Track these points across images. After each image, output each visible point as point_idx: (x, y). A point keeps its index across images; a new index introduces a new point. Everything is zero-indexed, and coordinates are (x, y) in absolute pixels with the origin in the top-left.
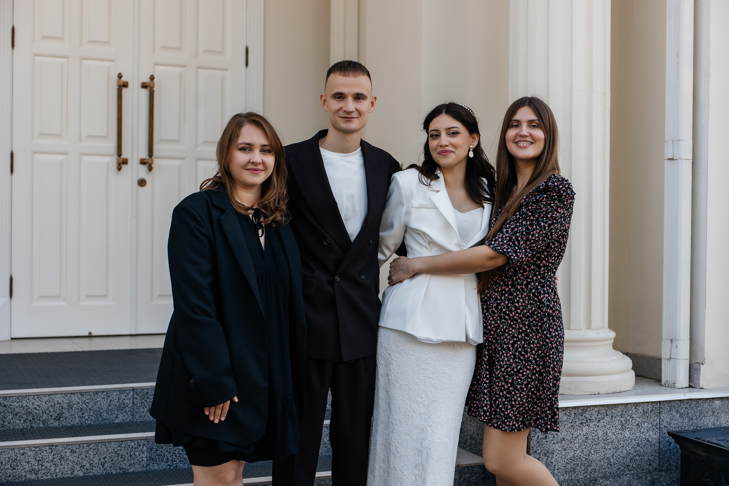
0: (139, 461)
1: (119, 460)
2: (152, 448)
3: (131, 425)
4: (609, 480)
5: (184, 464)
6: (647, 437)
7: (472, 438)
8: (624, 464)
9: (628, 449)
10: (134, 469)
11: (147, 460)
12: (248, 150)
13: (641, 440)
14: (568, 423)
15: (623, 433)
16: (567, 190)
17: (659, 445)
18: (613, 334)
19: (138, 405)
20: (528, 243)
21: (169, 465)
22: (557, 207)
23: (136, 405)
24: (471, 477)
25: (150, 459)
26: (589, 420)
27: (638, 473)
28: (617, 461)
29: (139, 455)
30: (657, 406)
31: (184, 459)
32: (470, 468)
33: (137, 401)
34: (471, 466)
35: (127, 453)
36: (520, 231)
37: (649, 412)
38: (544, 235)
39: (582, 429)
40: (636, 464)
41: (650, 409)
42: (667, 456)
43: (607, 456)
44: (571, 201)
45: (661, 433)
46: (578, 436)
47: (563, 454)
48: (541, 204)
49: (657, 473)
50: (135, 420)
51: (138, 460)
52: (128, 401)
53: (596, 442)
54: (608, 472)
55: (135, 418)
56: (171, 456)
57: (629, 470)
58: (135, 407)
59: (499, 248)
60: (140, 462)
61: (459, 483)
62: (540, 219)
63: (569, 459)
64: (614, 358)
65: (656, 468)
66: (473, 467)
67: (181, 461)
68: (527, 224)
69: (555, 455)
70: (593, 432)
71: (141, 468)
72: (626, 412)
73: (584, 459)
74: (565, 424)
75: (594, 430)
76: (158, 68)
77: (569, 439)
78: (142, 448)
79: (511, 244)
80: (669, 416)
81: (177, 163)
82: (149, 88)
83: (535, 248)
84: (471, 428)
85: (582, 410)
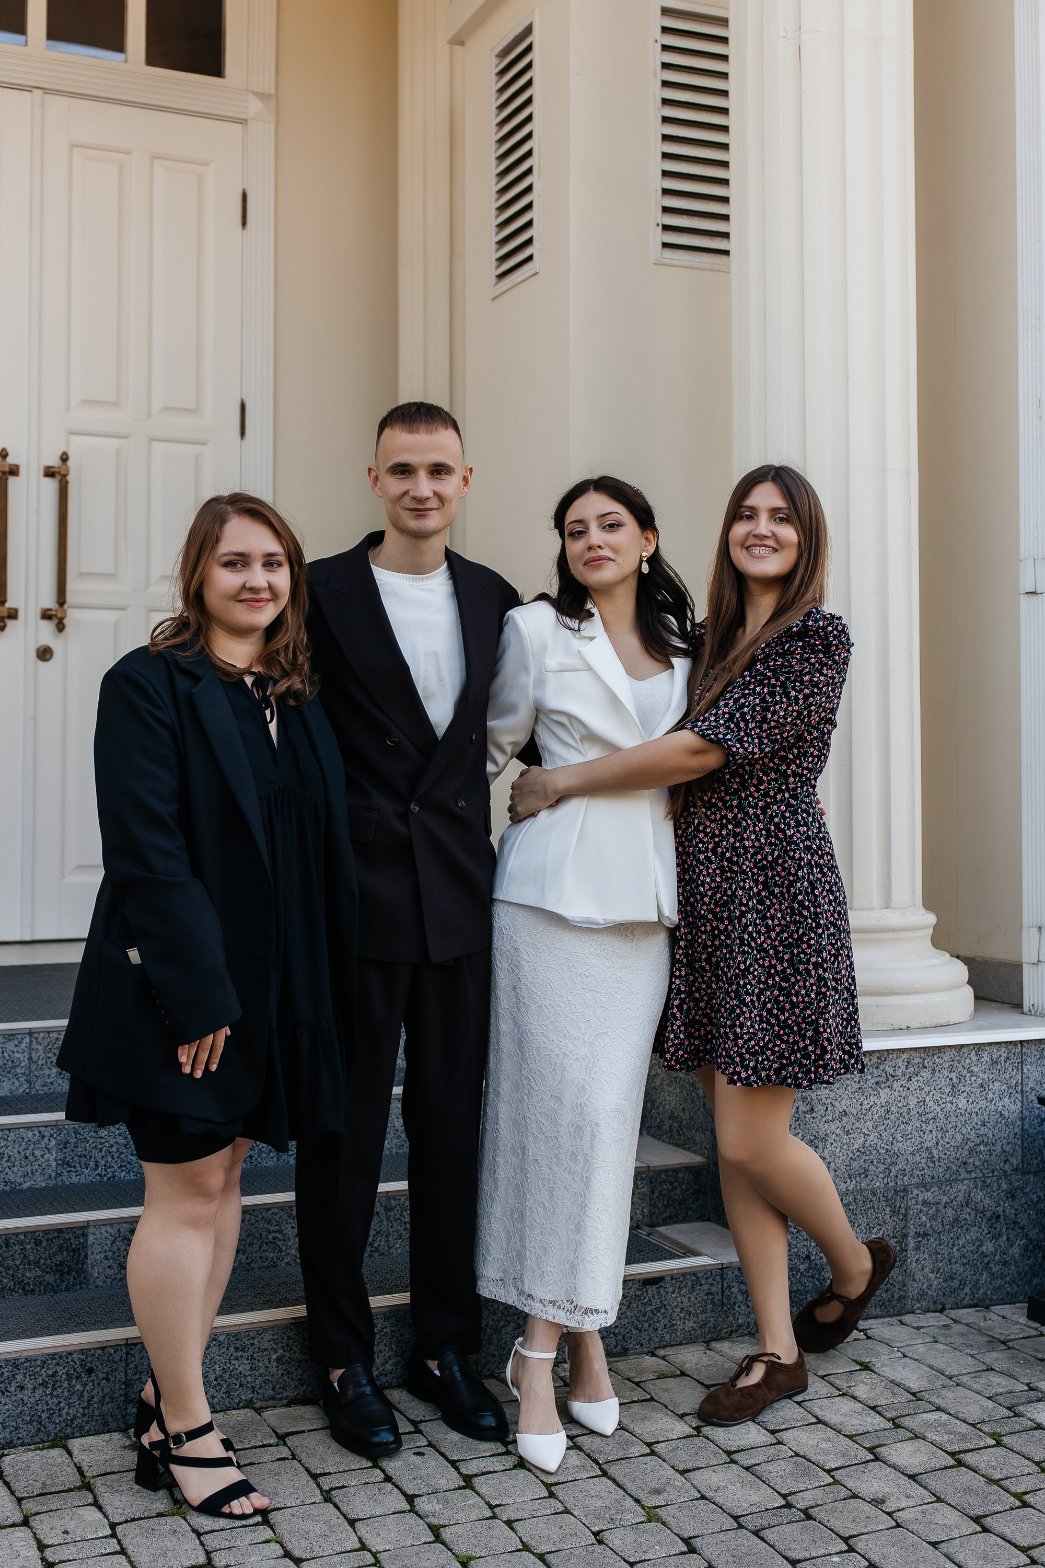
0: (41, 1168)
1: (4, 1165)
2: (67, 1143)
3: (27, 1100)
4: (929, 1190)
5: (128, 1173)
6: (999, 1109)
7: (672, 1117)
8: (958, 1159)
9: (964, 1132)
10: (32, 1182)
11: (58, 1165)
12: (239, 565)
13: (989, 1114)
14: (853, 1083)
15: (954, 1101)
16: (840, 636)
17: (1023, 1124)
18: (931, 919)
19: (40, 1063)
20: (765, 726)
21: (100, 1175)
22: (823, 665)
23: (36, 1062)
24: (672, 1190)
25: (63, 1162)
26: (892, 1076)
27: (984, 1176)
28: (945, 1154)
29: (42, 1156)
30: (1017, 1050)
31: (128, 1163)
32: (670, 1173)
33: (38, 1054)
34: (672, 1169)
35: (19, 1152)
36: (749, 704)
37: (1003, 1062)
38: (795, 714)
39: (879, 1094)
40: (980, 1160)
41: (1003, 1055)
42: (1036, 1144)
43: (925, 1146)
44: (845, 655)
45: (1025, 1100)
46: (871, 1107)
47: (844, 1142)
48: (793, 658)
49: (1019, 1177)
50: (33, 1092)
51: (39, 1165)
52: (19, 1056)
53: (904, 1117)
54: (929, 1176)
55: (34, 1088)
56: (103, 1157)
57: (968, 1172)
58: (33, 1067)
59: (710, 732)
60: (44, 1169)
61: (649, 1202)
62: (790, 685)
63: (855, 1151)
64: (935, 962)
65: (1017, 1168)
66: (675, 1171)
67: (121, 1166)
68: (763, 692)
69: (829, 1144)
70: (899, 1099)
71: (46, 1181)
72: (959, 1062)
73: (883, 1151)
74: (847, 1085)
75: (900, 1096)
76: (75, 439)
77: (855, 1112)
78: (47, 1142)
79: (732, 726)
80: (1039, 1069)
81: (112, 616)
82: (58, 477)
83: (778, 737)
84: (671, 1099)
85: (878, 1058)
